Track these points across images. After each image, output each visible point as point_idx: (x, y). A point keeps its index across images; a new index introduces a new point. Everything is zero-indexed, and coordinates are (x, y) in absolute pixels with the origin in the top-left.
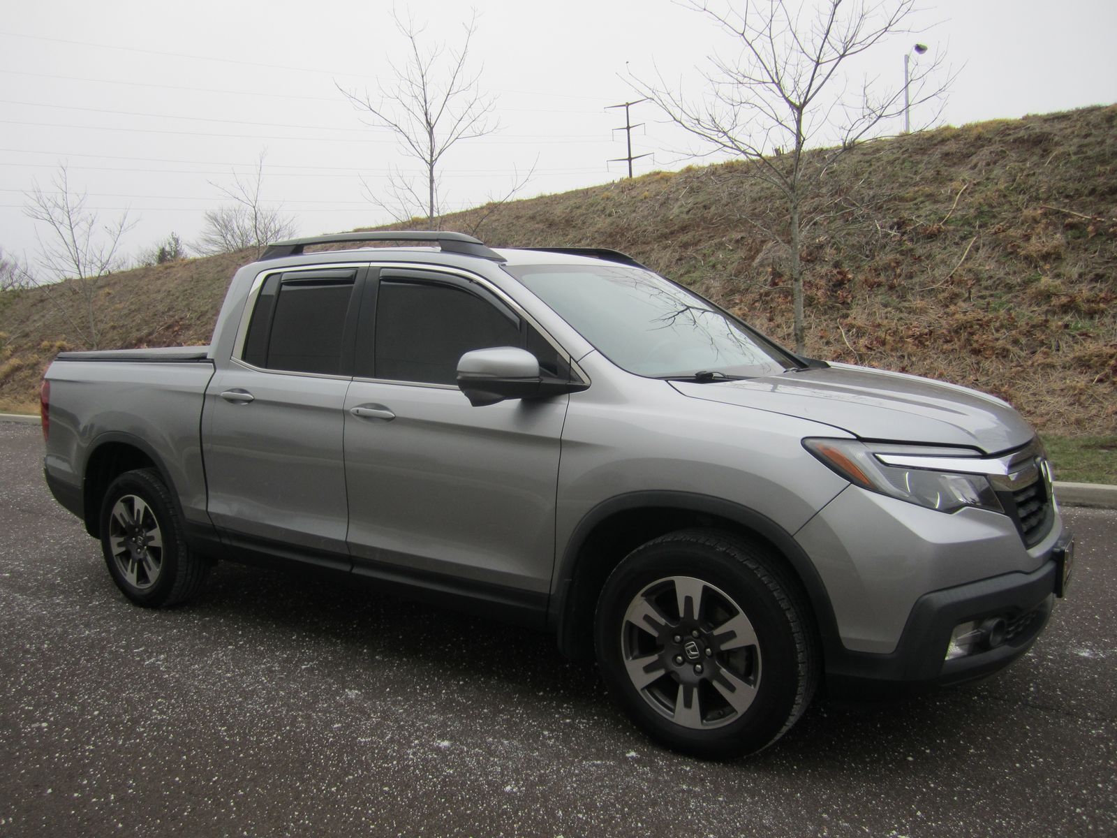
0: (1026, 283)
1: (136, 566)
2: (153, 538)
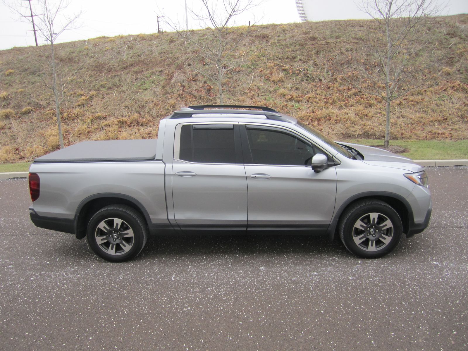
0: (275, 90)
1: (115, 246)
2: (127, 234)
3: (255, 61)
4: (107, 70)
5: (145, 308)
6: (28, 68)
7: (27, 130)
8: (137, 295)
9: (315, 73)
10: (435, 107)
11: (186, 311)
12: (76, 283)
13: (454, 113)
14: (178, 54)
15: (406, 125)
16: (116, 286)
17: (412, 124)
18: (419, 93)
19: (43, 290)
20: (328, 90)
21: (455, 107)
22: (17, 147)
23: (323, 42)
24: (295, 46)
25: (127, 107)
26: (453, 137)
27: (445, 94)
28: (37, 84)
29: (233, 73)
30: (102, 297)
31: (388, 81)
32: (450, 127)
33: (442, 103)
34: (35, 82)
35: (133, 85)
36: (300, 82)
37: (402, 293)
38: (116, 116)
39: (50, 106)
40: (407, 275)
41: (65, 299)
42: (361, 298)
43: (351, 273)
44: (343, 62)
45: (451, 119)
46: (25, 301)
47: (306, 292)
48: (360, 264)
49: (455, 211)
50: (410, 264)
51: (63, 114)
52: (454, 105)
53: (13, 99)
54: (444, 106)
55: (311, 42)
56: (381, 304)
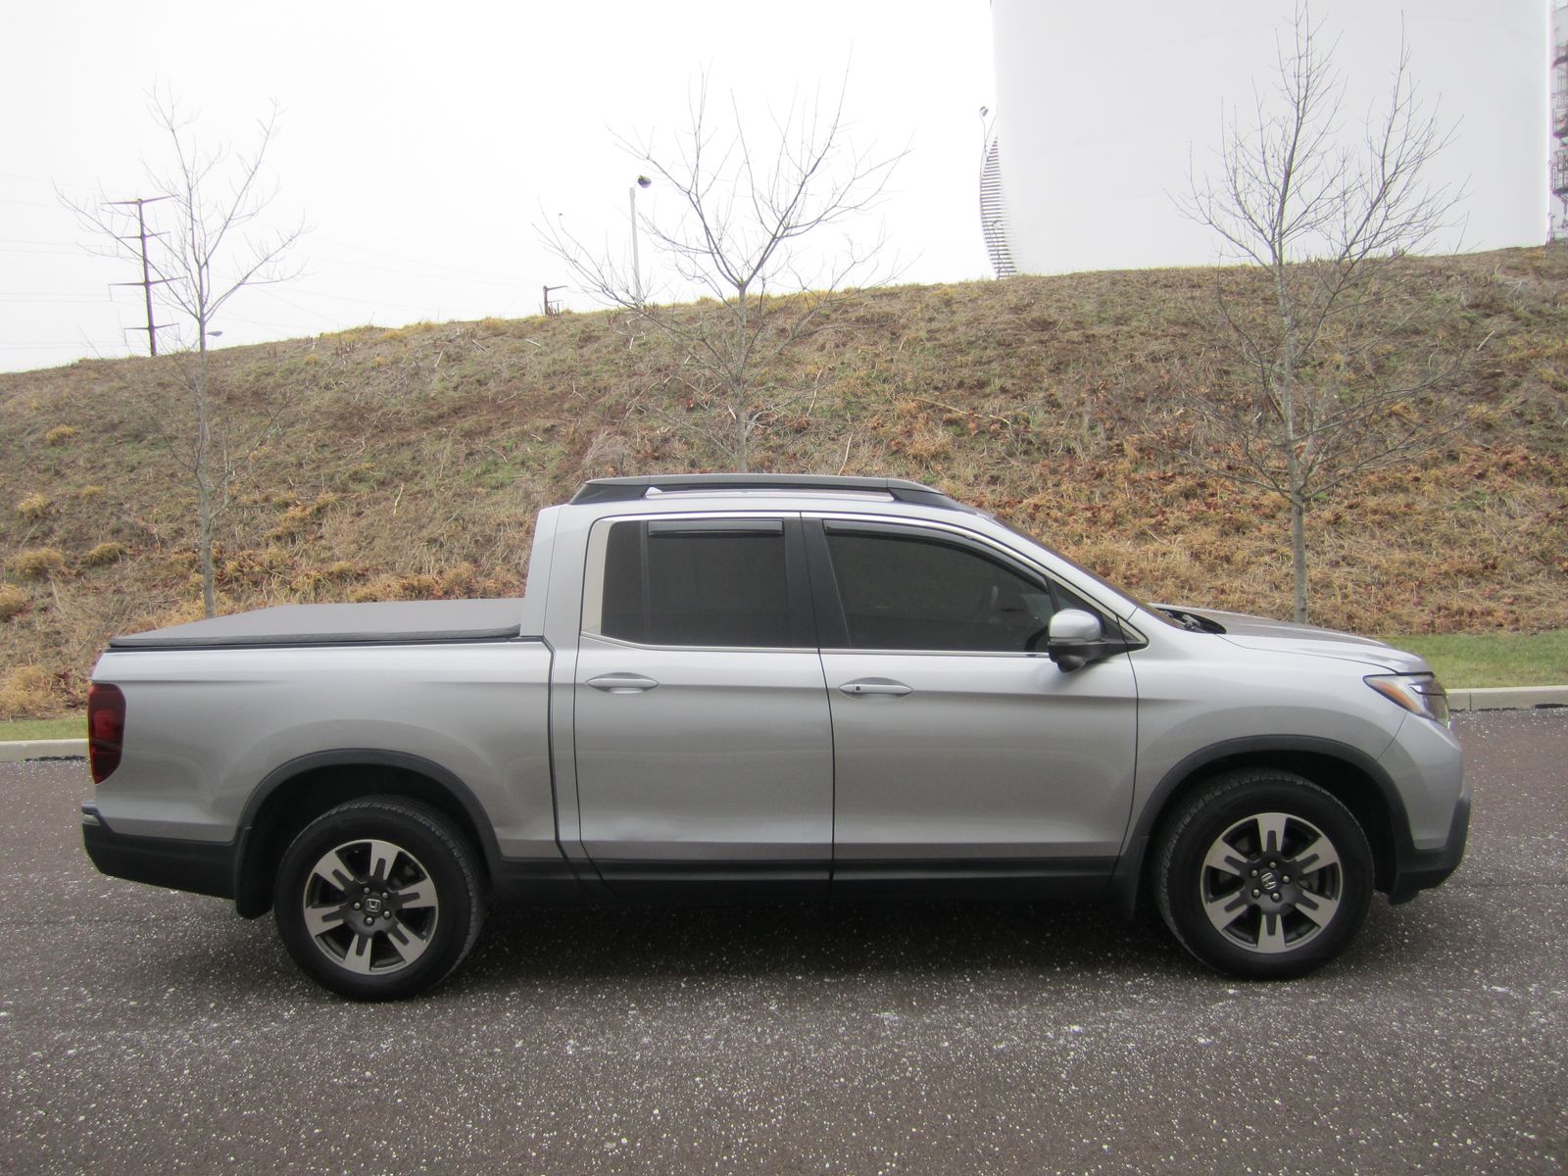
1: (370, 942)
2: (415, 896)
3: (855, 395)
4: (376, 426)
5: (467, 1141)
6: (121, 422)
7: (102, 616)
8: (438, 1101)
9: (1051, 430)
10: (1452, 529)
11: (612, 1151)
12: (225, 1065)
13: (1516, 547)
14: (606, 376)
15: (1360, 587)
16: (368, 1074)
17: (1382, 585)
18: (1397, 487)
19: (107, 1085)
20: (1097, 482)
21: (1519, 529)
22: (62, 670)
23: (1075, 335)
24: (986, 348)
25: (436, 541)
26: (1521, 624)
27: (1481, 487)
28: (145, 471)
29: (785, 434)
30: (315, 1110)
31: (1292, 437)
32: (1509, 592)
33: (1475, 515)
34: (139, 463)
35: (458, 472)
36: (1004, 458)
37: (1388, 1082)
38: (399, 571)
39: (184, 540)
40: (1404, 1028)
41: (180, 1115)
42: (1242, 1100)
43: (1202, 1025)
44: (1141, 394)
45: (1510, 566)
46: (39, 1121)
47: (1044, 1085)
48: (1233, 997)
49: (1551, 837)
50: (1412, 996)
51: (223, 563)
52: (1513, 523)
53: (64, 518)
54: (1483, 526)
55: (1036, 336)
56: (1317, 1118)
